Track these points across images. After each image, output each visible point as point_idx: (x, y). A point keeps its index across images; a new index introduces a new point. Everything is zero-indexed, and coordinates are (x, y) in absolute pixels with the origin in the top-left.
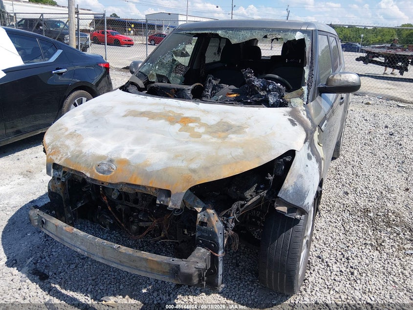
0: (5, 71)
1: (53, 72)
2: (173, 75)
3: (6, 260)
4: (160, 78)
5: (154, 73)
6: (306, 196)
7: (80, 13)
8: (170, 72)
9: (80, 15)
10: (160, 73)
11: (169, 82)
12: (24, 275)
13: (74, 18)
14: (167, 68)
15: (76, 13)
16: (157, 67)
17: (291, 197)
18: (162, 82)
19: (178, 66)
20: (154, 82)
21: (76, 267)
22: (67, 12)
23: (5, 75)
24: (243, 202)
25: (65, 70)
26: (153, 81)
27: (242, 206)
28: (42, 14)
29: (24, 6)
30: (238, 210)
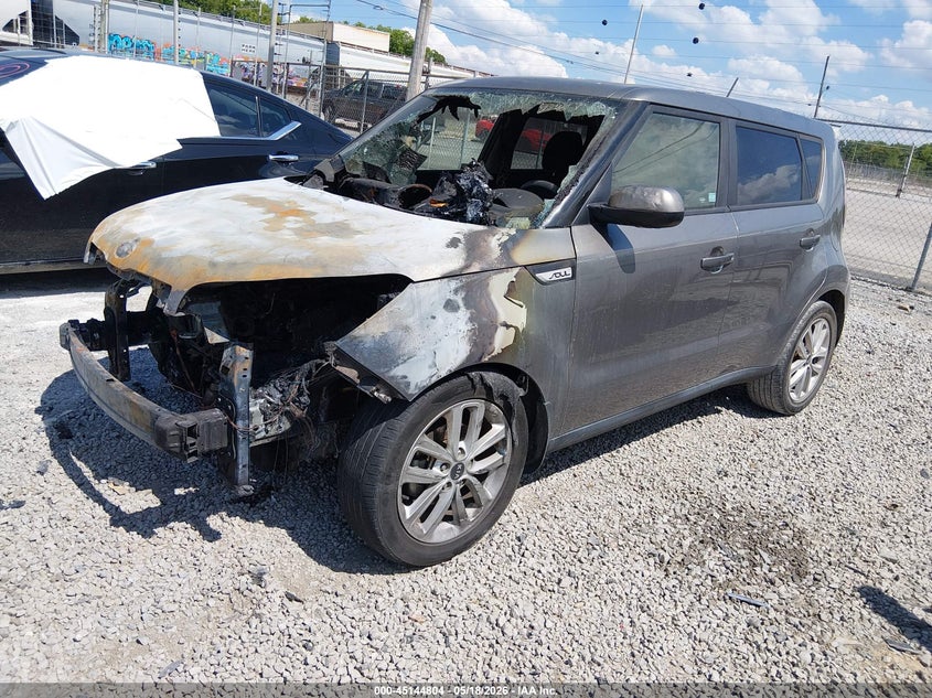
0: (182, 141)
1: (271, 157)
2: (396, 168)
3: (39, 404)
4: (371, 171)
5: (358, 160)
6: (400, 361)
7: (432, 73)
8: (391, 163)
9: (430, 78)
10: (369, 160)
11: (388, 181)
12: (43, 426)
13: (418, 83)
14: (383, 153)
15: (424, 72)
16: (366, 150)
17: (366, 355)
18: (374, 178)
19: (404, 152)
20: (358, 176)
21: (117, 437)
22: (408, 71)
23: (179, 147)
24: (319, 361)
25: (292, 158)
26: (355, 173)
27: (318, 366)
28: (367, 71)
29: (374, 58)
30: (310, 372)
